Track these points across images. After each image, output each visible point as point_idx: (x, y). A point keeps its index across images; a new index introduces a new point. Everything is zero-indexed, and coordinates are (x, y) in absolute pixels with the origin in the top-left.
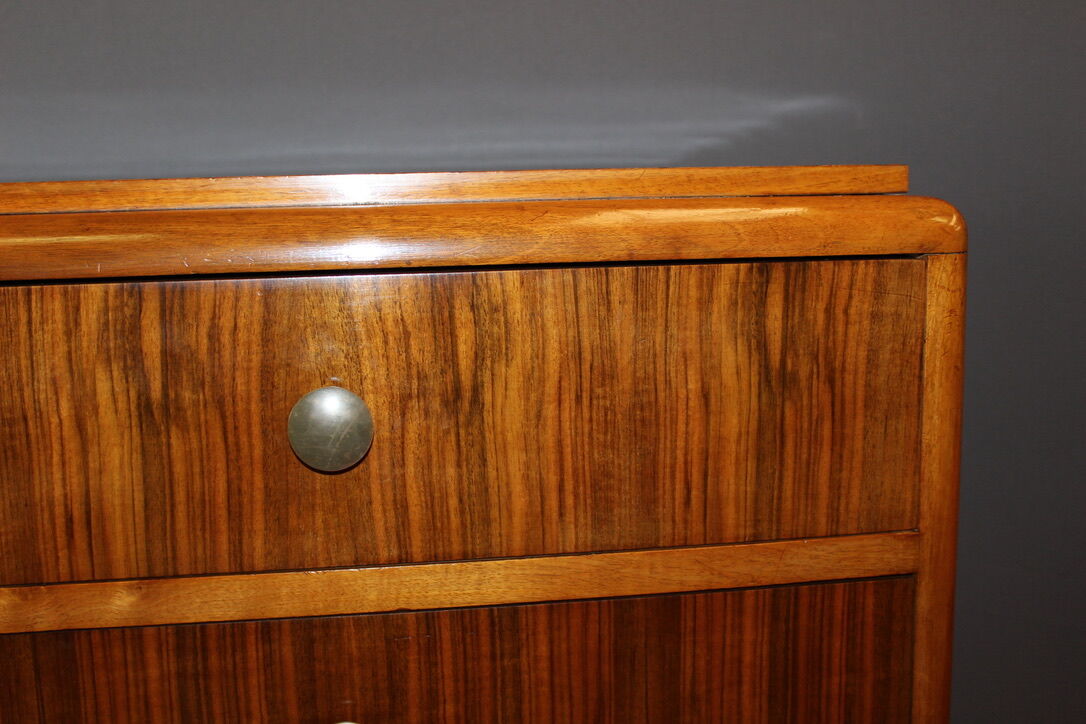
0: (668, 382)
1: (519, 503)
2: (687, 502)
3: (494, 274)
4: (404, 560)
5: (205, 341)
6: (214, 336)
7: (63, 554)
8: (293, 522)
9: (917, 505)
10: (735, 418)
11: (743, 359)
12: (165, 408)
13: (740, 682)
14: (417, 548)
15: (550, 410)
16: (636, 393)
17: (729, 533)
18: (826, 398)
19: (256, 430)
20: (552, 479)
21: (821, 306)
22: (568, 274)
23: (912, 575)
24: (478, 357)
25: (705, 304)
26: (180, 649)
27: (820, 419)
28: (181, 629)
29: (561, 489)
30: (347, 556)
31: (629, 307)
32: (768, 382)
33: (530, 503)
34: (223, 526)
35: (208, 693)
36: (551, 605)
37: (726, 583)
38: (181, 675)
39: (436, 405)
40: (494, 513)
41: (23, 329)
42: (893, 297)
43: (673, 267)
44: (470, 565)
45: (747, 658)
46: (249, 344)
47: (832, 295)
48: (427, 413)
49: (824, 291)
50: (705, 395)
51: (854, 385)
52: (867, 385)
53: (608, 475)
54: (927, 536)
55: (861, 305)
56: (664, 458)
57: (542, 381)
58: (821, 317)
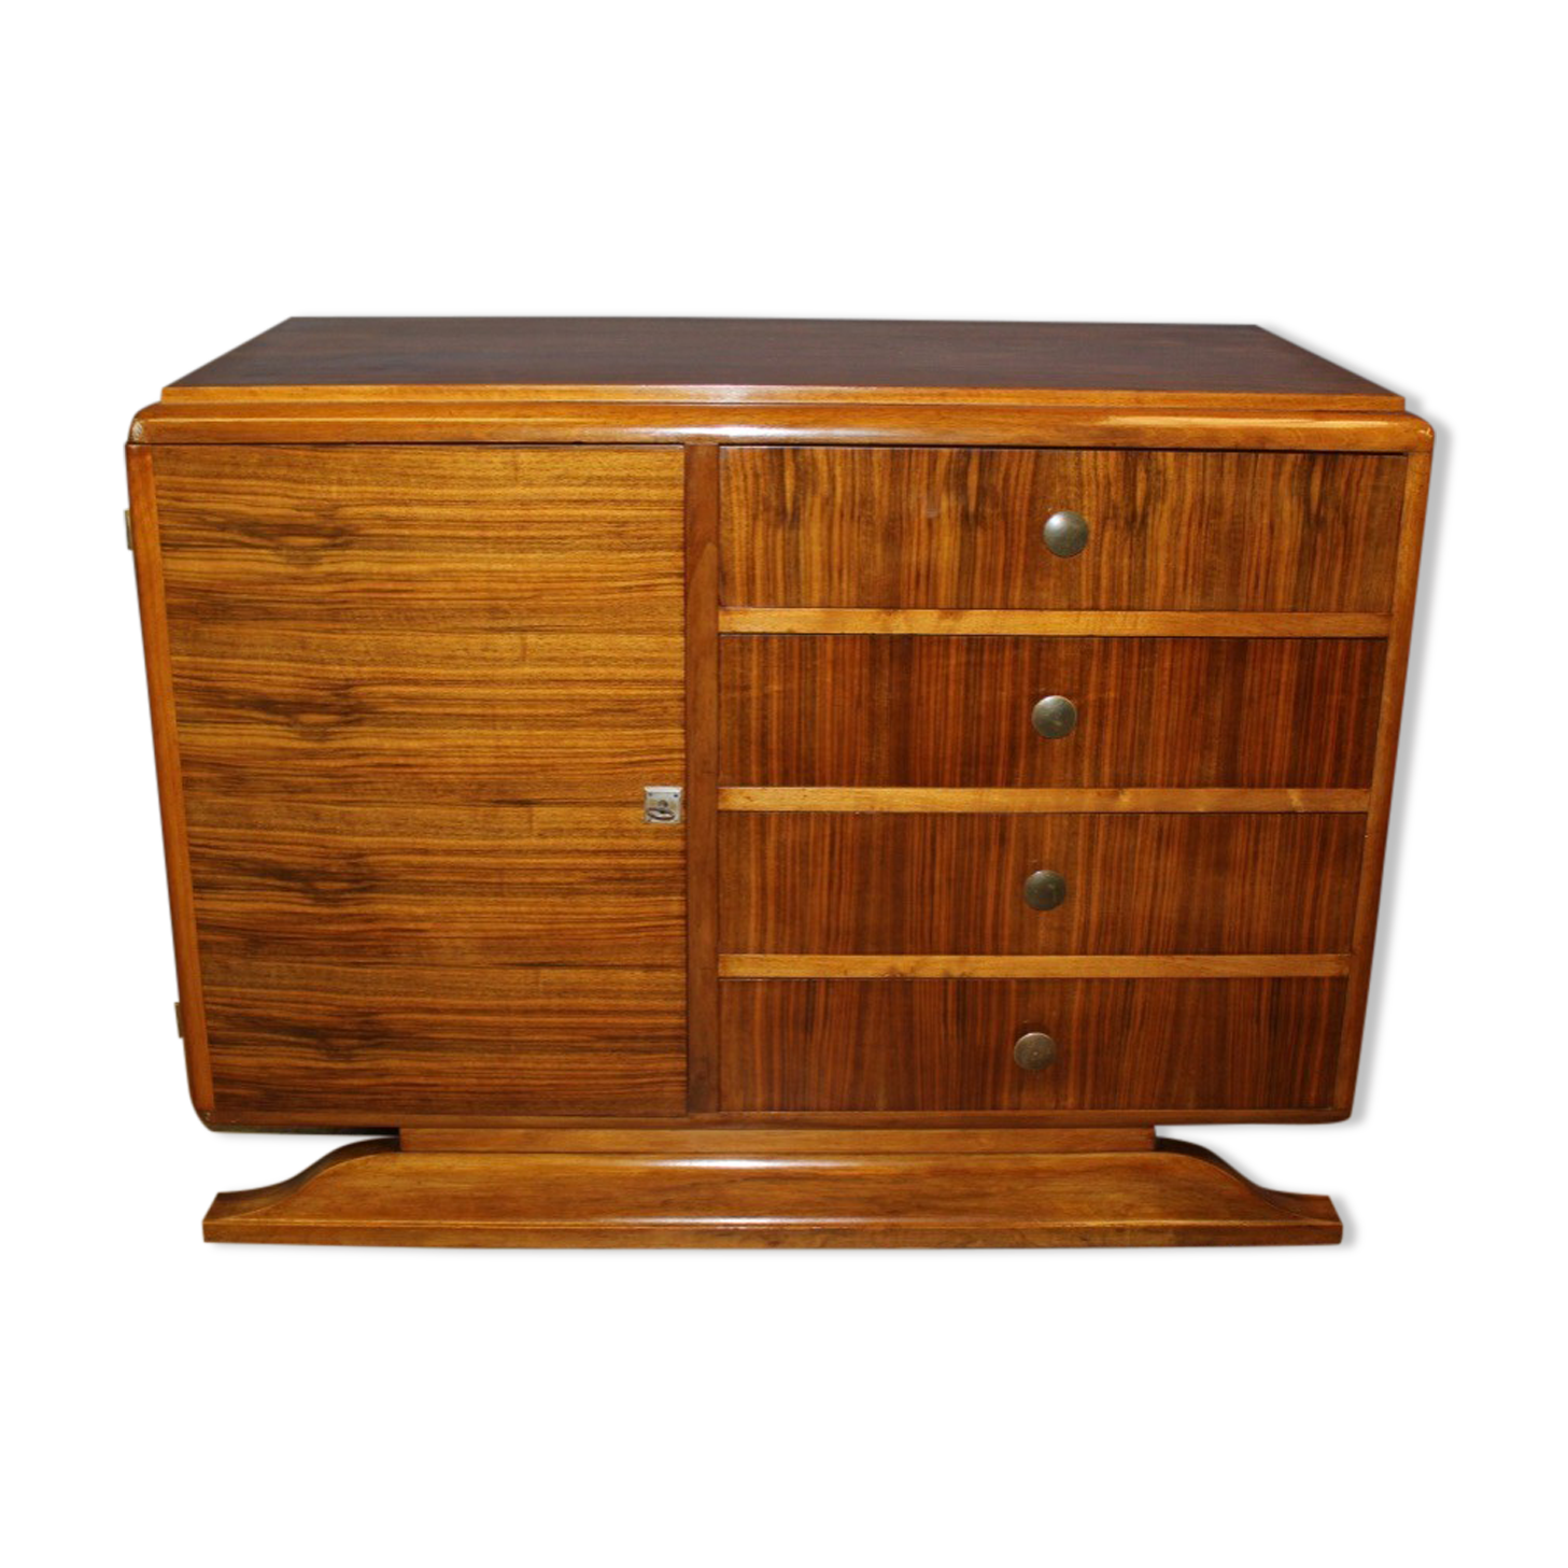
0: (1251, 518)
1: (1162, 581)
2: (1256, 587)
3: (1160, 453)
4: (1095, 608)
5: (1001, 482)
6: (1006, 479)
7: (913, 593)
8: (1038, 583)
9: (1391, 599)
10: (1287, 542)
11: (1295, 508)
12: (976, 517)
13: (1278, 693)
14: (1103, 601)
15: (1184, 530)
16: (1233, 523)
17: (1279, 605)
18: (1342, 532)
19: (1023, 532)
20: (1181, 568)
21: (1344, 480)
22: (1201, 456)
23: (1385, 639)
24: (1147, 498)
25: (1276, 476)
26: (969, 650)
27: (1337, 545)
28: (970, 638)
29: (1186, 574)
30: (1065, 605)
31: (1233, 475)
32: (1309, 520)
33: (1167, 582)
34: (999, 583)
35: (981, 675)
36: (1175, 639)
37: (1275, 634)
38: (968, 663)
39: (1122, 523)
40: (1147, 586)
41: (905, 471)
42: (1386, 477)
43: (1260, 455)
44: (1130, 613)
45: (1283, 680)
46: (1024, 484)
47: (1350, 474)
48: (1116, 527)
49: (1346, 472)
50: (1272, 527)
51: (1359, 527)
52: (1367, 527)
53: (1214, 569)
54: (1396, 615)
55: (1367, 482)
56: (1245, 561)
57: (1181, 514)
58: (1343, 487)
